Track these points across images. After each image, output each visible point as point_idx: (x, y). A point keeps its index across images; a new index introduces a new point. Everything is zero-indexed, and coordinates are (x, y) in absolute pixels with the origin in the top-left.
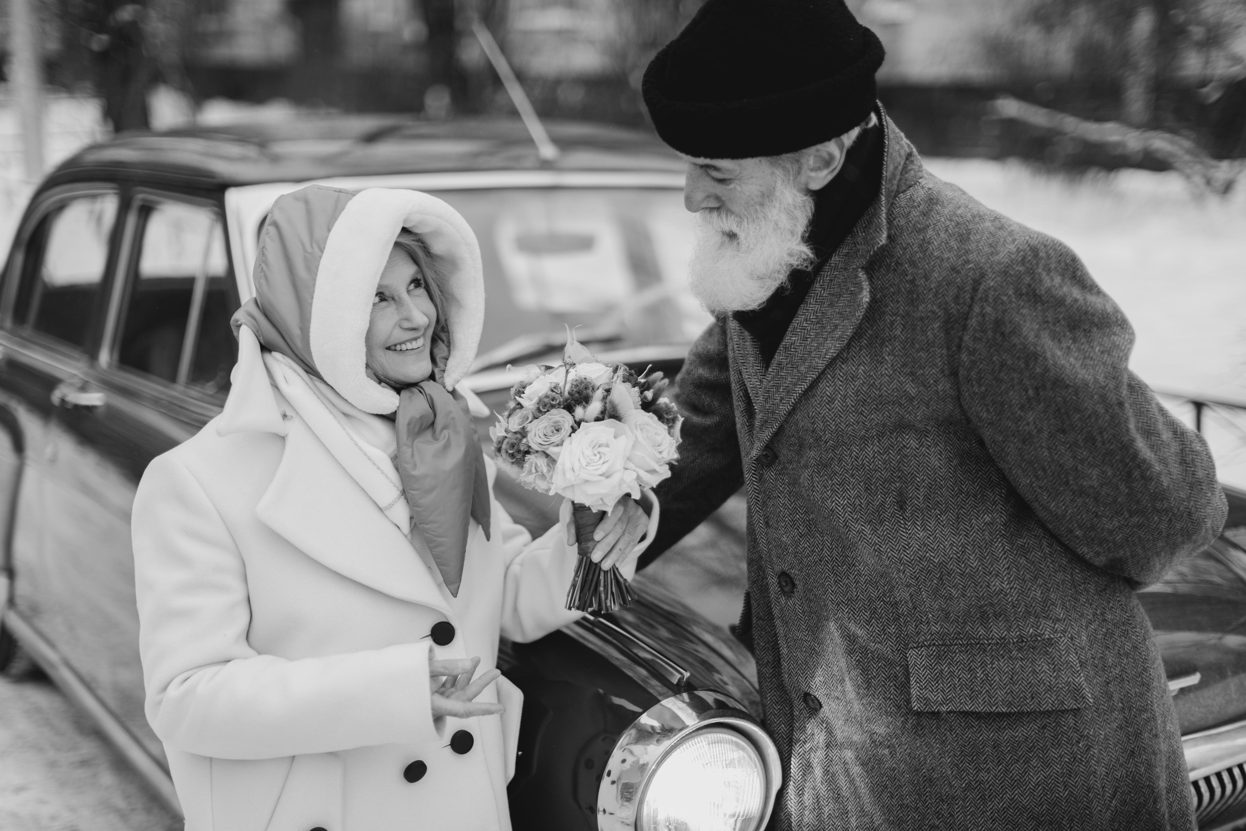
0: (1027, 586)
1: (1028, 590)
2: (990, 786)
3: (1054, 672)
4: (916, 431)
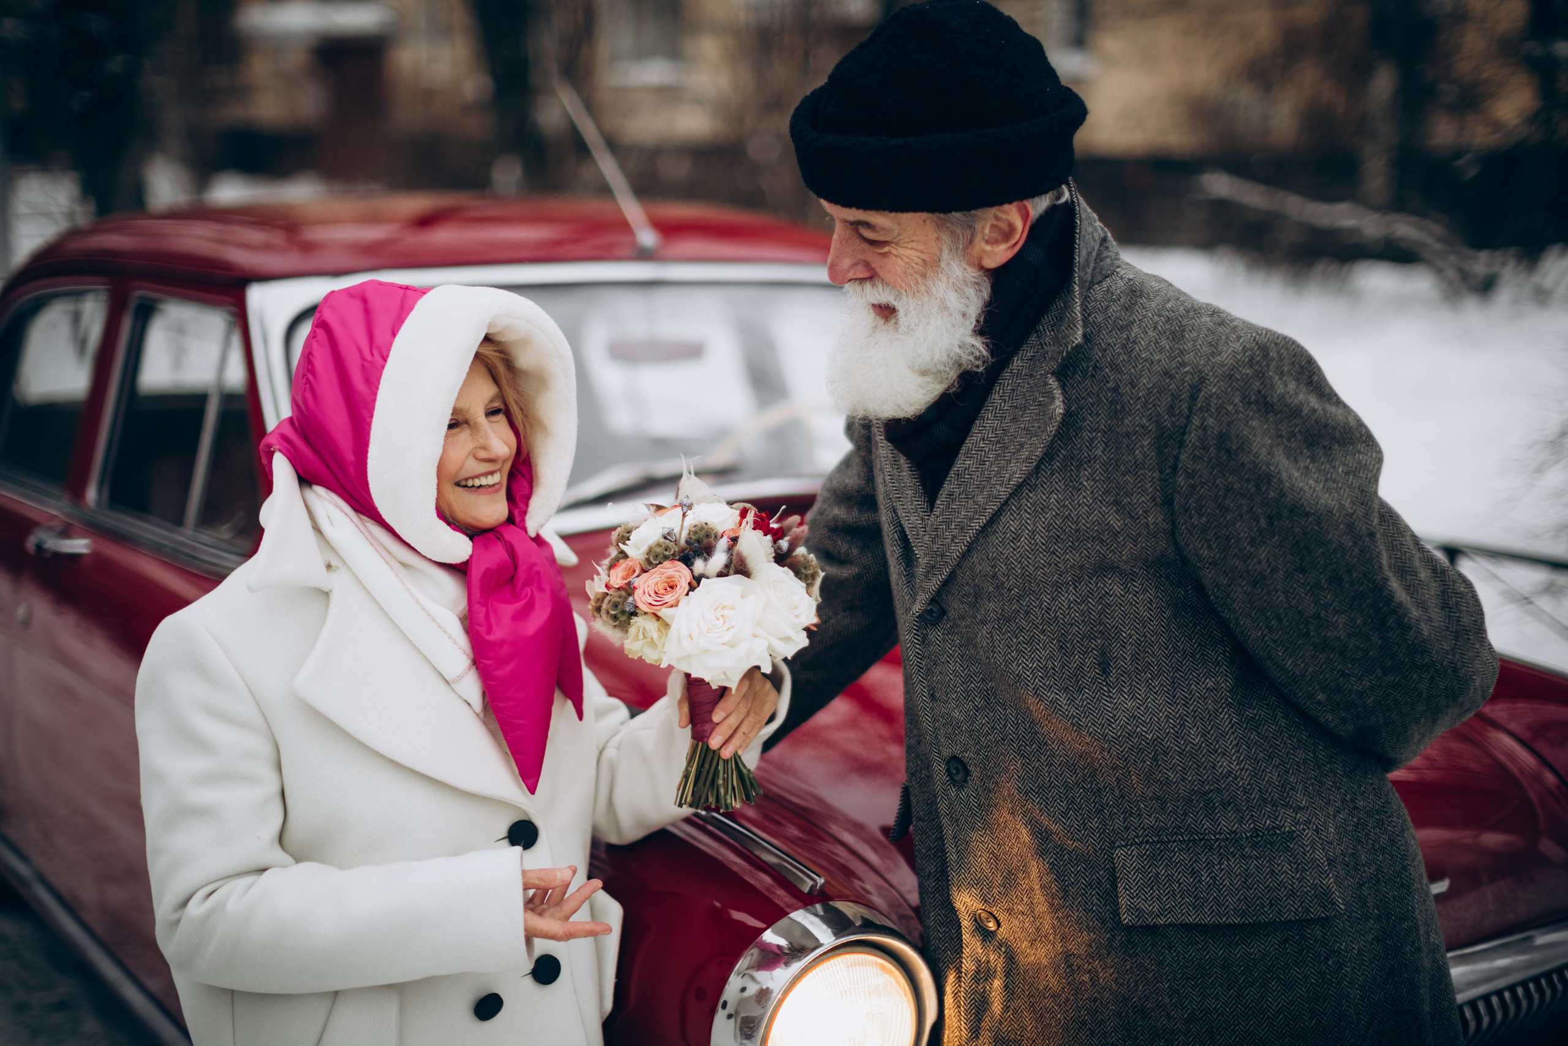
0: (1260, 767)
1: (1263, 772)
2: (1218, 1016)
3: (1298, 872)
4: (1121, 575)
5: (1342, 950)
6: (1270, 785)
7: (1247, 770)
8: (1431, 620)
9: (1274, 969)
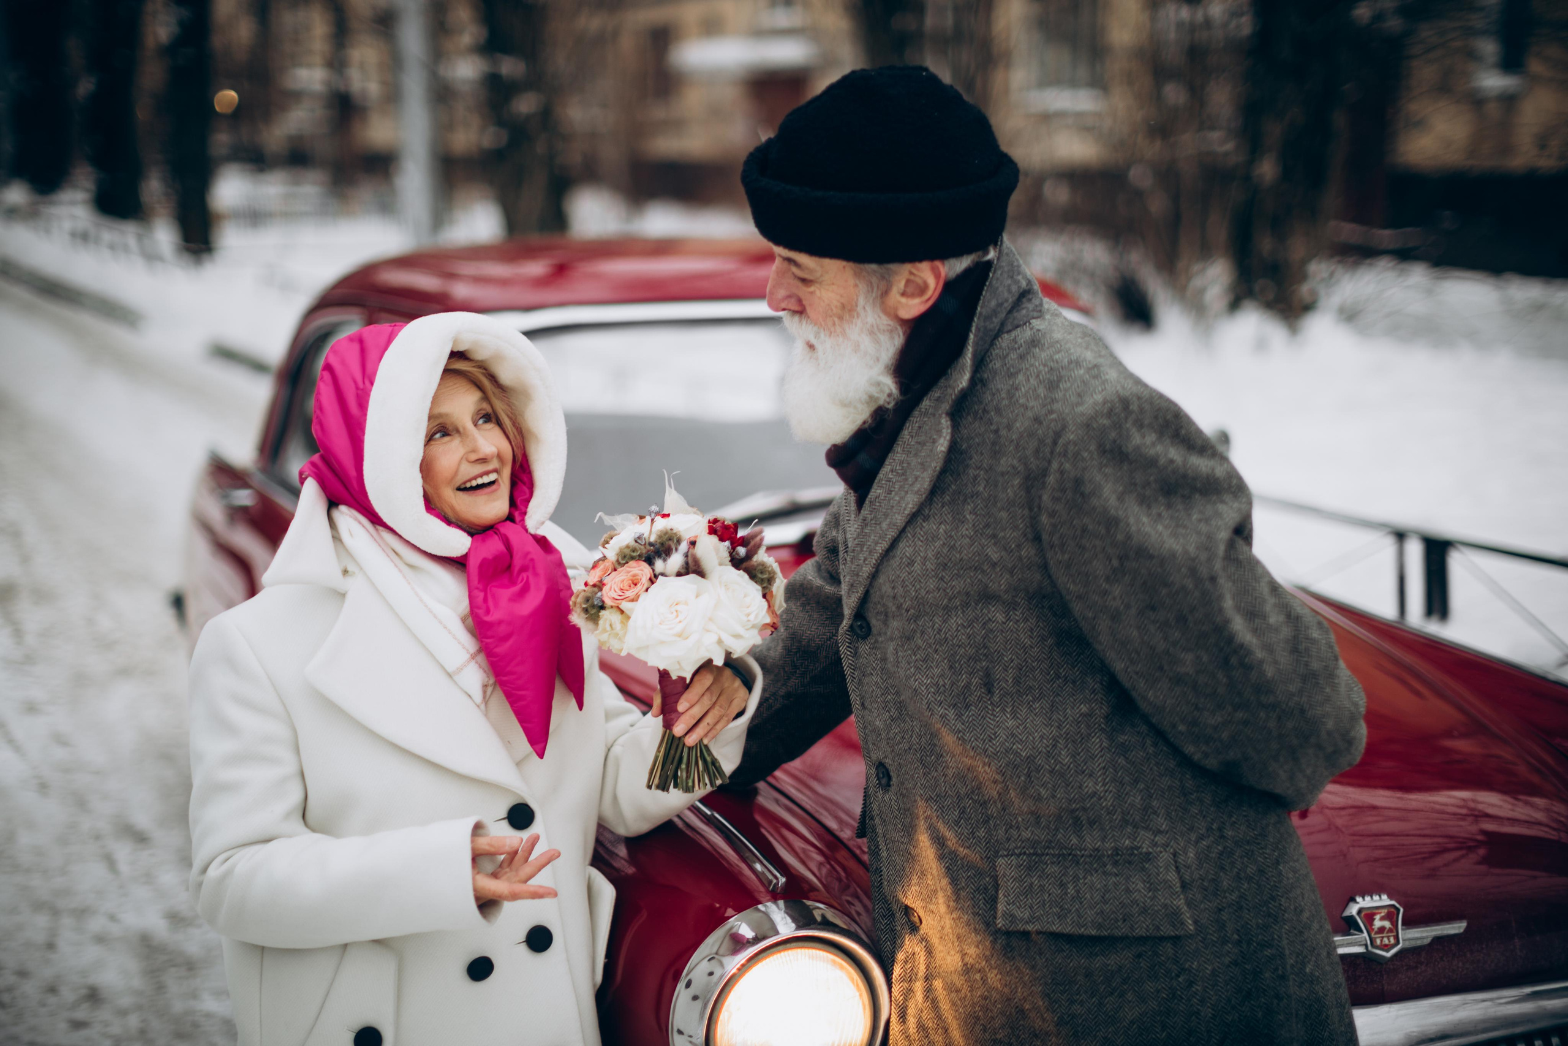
0: (1125, 790)
1: (1126, 794)
2: (1083, 1021)
3: (1150, 891)
4: (1004, 603)
5: (1193, 968)
6: (1132, 807)
7: (1111, 792)
8: (1276, 662)
9: (1130, 982)
